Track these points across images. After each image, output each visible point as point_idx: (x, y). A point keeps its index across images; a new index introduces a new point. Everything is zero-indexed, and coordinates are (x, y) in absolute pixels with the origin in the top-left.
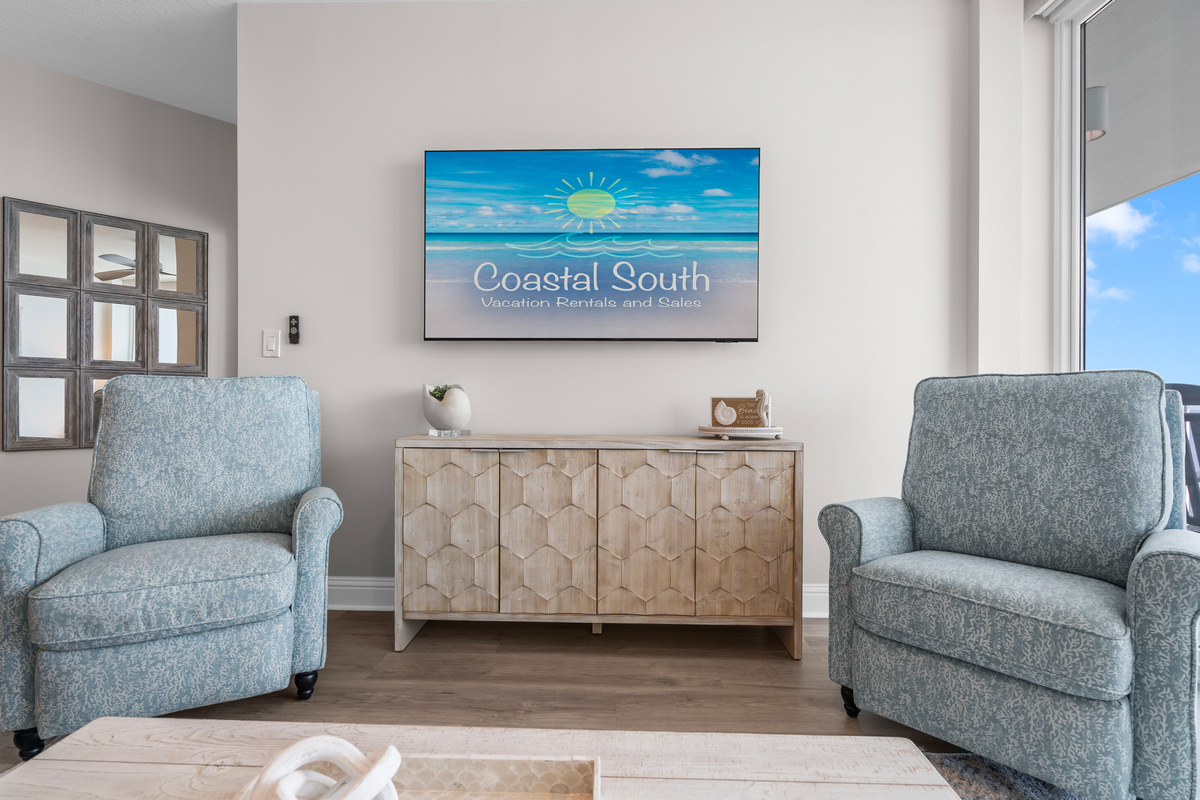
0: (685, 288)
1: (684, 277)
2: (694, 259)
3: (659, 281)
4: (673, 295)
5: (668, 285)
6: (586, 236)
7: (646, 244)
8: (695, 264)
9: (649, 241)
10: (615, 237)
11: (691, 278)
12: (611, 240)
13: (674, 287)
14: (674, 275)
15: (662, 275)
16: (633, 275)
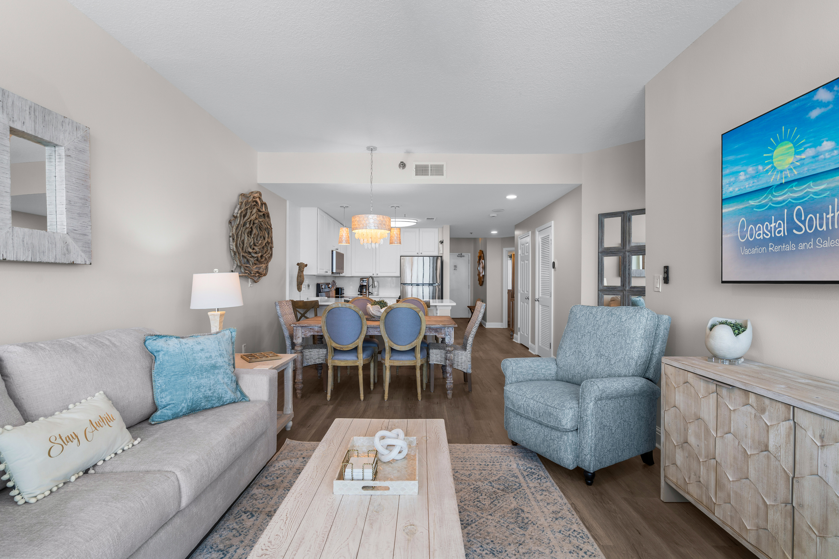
0: (830, 228)
1: (830, 215)
2: (834, 196)
3: (816, 223)
4: (824, 235)
5: (821, 226)
6: (781, 186)
7: (809, 187)
8: (836, 200)
9: (811, 183)
10: (794, 184)
11: (834, 216)
12: (792, 187)
13: (824, 227)
14: (825, 214)
15: (818, 215)
16: (803, 219)
